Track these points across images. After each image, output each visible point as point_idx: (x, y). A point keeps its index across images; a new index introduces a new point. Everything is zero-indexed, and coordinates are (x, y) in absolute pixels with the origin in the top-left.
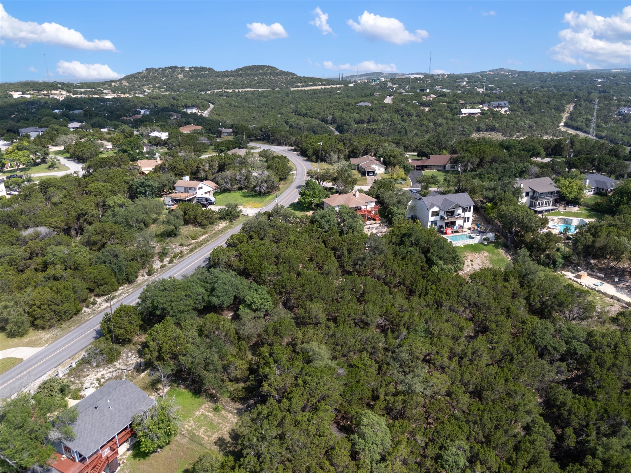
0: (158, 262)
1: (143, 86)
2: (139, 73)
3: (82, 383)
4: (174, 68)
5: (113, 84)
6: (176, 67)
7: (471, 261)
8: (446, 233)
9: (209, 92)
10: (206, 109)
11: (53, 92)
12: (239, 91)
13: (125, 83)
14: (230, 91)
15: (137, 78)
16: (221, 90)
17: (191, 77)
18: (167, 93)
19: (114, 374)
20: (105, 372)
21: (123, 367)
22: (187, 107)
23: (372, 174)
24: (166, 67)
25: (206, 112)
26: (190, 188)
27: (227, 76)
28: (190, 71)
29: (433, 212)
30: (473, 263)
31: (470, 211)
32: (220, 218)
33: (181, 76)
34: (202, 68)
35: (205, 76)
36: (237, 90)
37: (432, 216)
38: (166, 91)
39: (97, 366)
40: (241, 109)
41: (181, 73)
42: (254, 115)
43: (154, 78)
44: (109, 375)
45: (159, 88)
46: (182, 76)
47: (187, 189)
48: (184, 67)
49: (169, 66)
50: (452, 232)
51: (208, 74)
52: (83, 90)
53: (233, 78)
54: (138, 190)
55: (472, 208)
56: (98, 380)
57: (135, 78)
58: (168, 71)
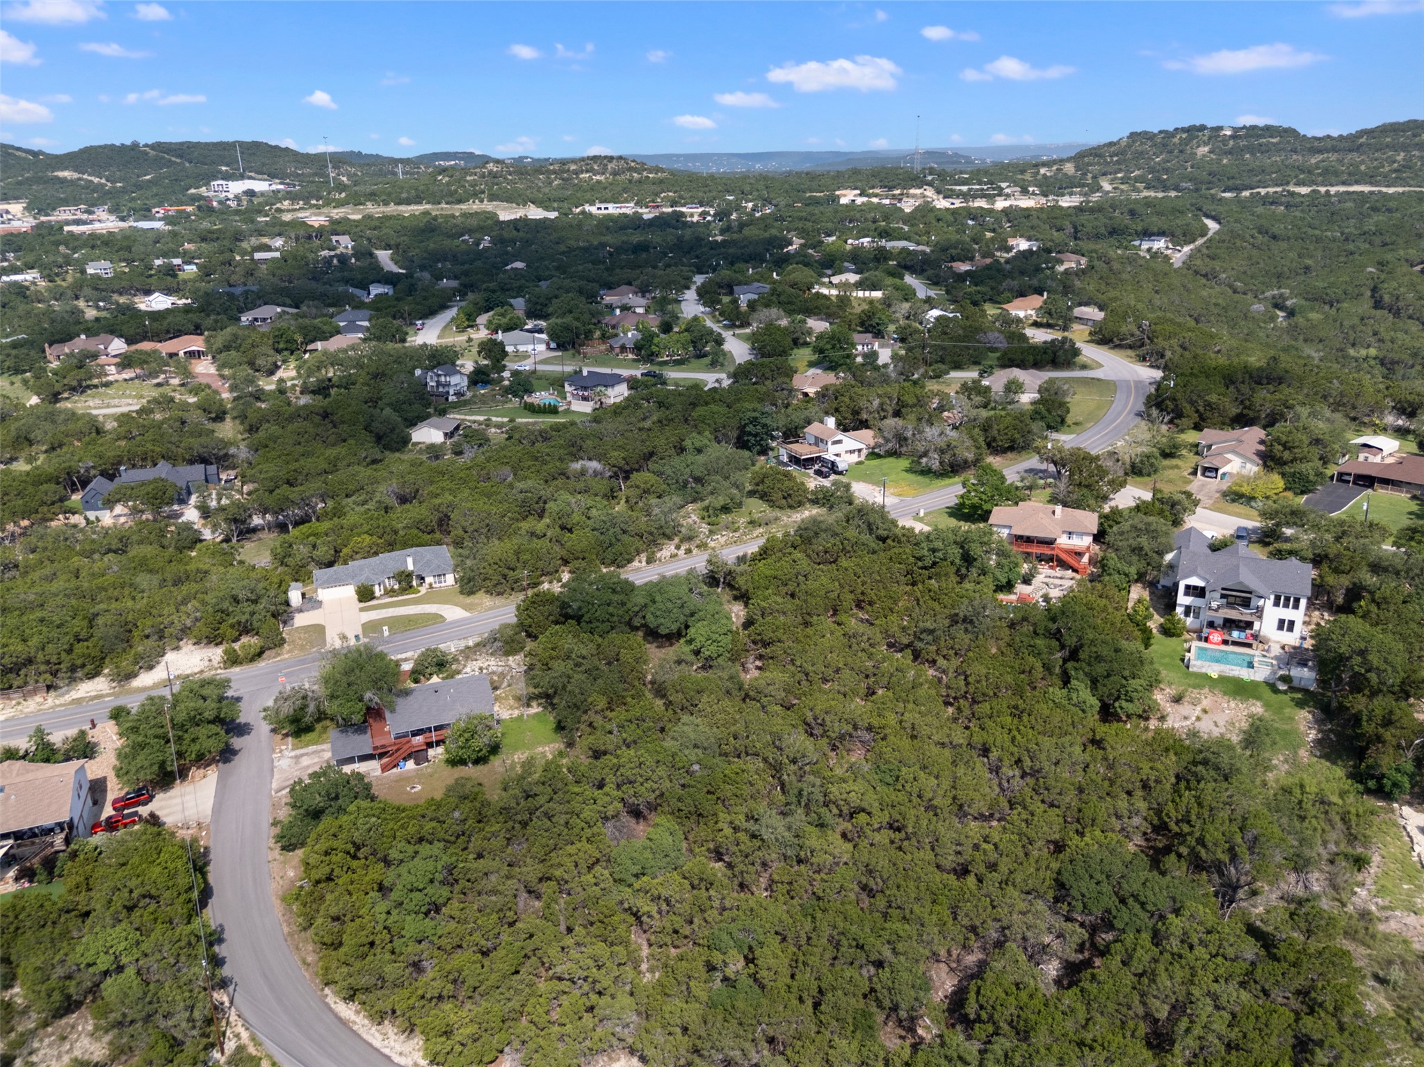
0: (673, 547)
1: (1104, 174)
2: (1111, 144)
3: (465, 666)
4: (1193, 131)
5: (1043, 171)
6: (1202, 128)
7: (1205, 711)
8: (1206, 640)
9: (1246, 194)
10: (1193, 241)
11: (912, 191)
12: (1327, 192)
13: (1069, 168)
14: (1304, 190)
15: (1100, 156)
16: (1279, 189)
17: (1230, 152)
18: (1146, 193)
19: (500, 669)
20: (493, 664)
21: (513, 665)
22: (1147, 234)
23: (1213, 474)
24: (1176, 129)
25: (1187, 249)
26: (822, 440)
27: (1320, 151)
28: (1233, 137)
29: (1188, 587)
30: (1205, 717)
31: (1296, 606)
32: (815, 502)
33: (1203, 150)
34: (1267, 128)
35: (1266, 150)
36: (1323, 189)
37: (1187, 594)
38: (1147, 188)
39: (492, 654)
40: (1284, 245)
41: (1206, 144)
42: (1309, 262)
43: (1140, 155)
44: (495, 668)
45: (1136, 180)
46: (1206, 149)
47: (819, 441)
48: (1220, 128)
49: (1186, 125)
50: (1225, 642)
51: (1274, 144)
52: (965, 188)
53: (1334, 157)
54: (747, 429)
55: (1303, 603)
56: (481, 669)
57: (1096, 155)
58: (1176, 140)
